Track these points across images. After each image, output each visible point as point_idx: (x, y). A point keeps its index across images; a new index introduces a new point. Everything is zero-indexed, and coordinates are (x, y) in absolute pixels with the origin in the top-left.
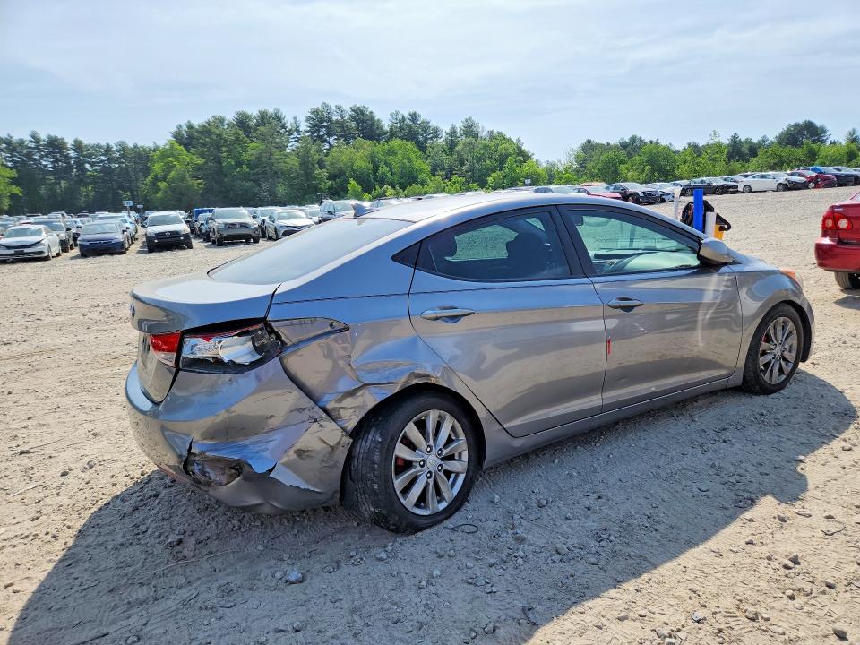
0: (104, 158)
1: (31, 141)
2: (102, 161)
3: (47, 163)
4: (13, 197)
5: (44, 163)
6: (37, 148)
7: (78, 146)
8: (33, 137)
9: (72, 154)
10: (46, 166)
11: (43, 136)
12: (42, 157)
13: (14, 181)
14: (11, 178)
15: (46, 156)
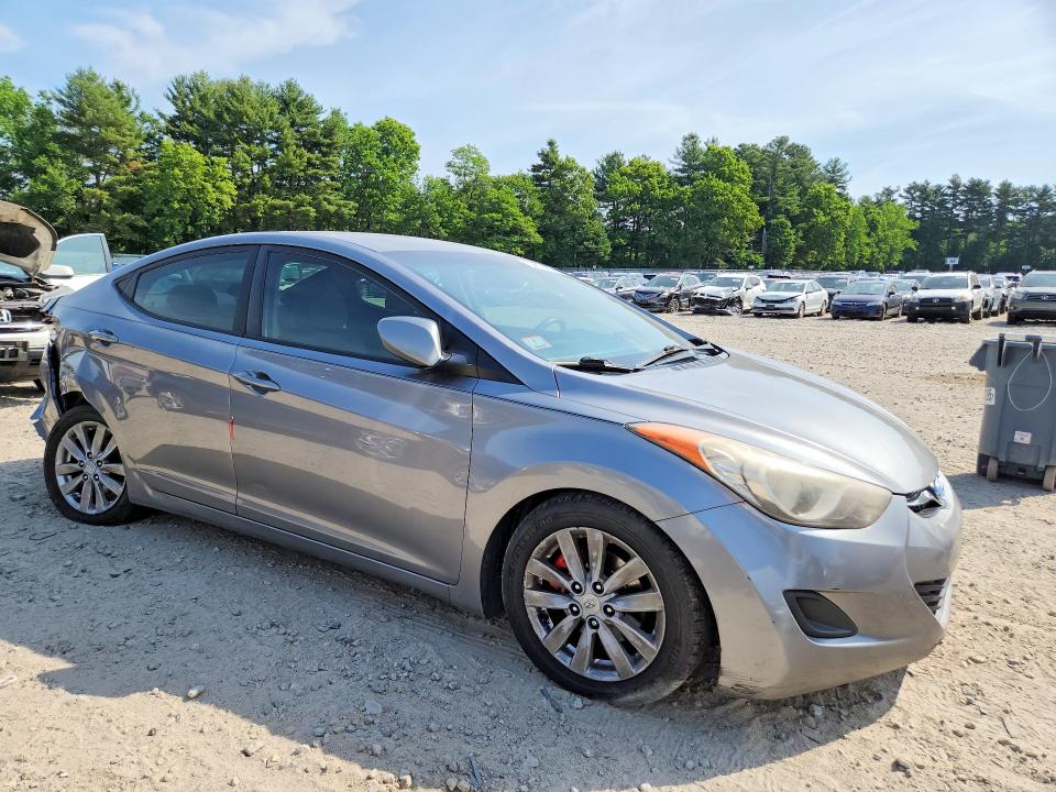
0: (1034, 205)
1: (949, 187)
2: (1031, 209)
3: (960, 212)
4: (908, 251)
5: (955, 212)
6: (953, 195)
7: (1005, 191)
8: (953, 182)
9: (994, 200)
10: (958, 215)
11: (965, 180)
12: (955, 206)
13: (914, 234)
14: (911, 231)
15: (961, 204)
